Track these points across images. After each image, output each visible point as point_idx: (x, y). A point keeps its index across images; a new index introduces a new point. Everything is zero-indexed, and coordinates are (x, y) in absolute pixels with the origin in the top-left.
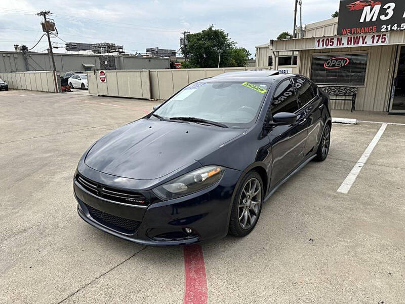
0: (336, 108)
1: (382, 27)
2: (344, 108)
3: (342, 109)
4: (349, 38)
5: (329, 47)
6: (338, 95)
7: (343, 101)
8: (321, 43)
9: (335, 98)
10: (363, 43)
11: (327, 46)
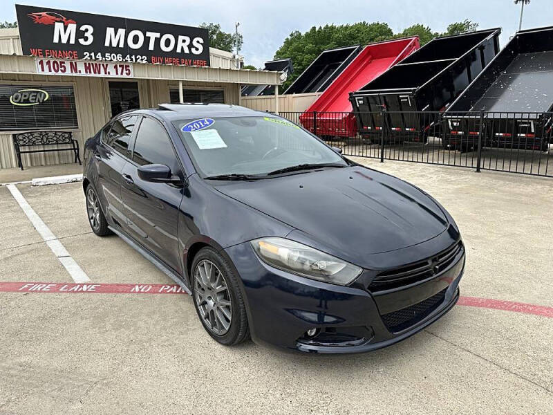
0: (34, 165)
1: (85, 54)
2: (59, 162)
3: (57, 163)
4: (85, 64)
5: (60, 73)
6: (47, 144)
7: (56, 152)
8: (46, 67)
9: (42, 149)
10: (106, 73)
11: (57, 71)
